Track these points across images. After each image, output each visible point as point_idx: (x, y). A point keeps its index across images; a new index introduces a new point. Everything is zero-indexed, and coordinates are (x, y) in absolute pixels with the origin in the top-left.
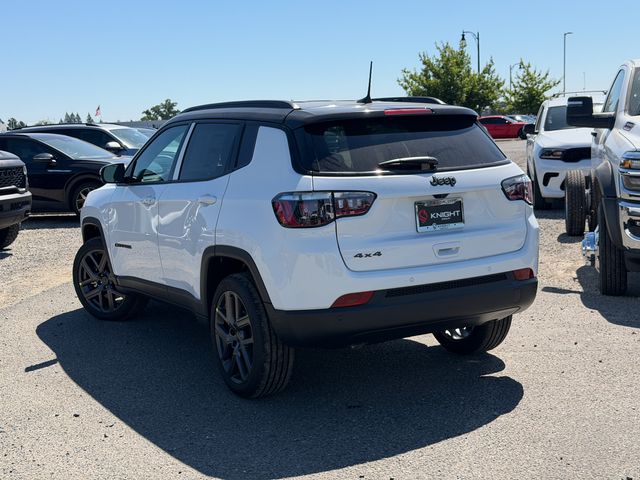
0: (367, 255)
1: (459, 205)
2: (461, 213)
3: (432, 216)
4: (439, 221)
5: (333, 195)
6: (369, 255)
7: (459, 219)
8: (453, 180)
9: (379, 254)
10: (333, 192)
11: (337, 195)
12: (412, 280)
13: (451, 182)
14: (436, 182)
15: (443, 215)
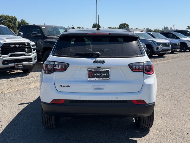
0: (64, 86)
1: (108, 72)
2: (108, 75)
3: (95, 74)
4: (98, 77)
5: (54, 63)
6: (65, 86)
7: (108, 77)
8: (104, 61)
9: (69, 86)
10: (54, 62)
11: (56, 63)
12: (80, 97)
13: (103, 62)
14: (95, 62)
15: (100, 75)
